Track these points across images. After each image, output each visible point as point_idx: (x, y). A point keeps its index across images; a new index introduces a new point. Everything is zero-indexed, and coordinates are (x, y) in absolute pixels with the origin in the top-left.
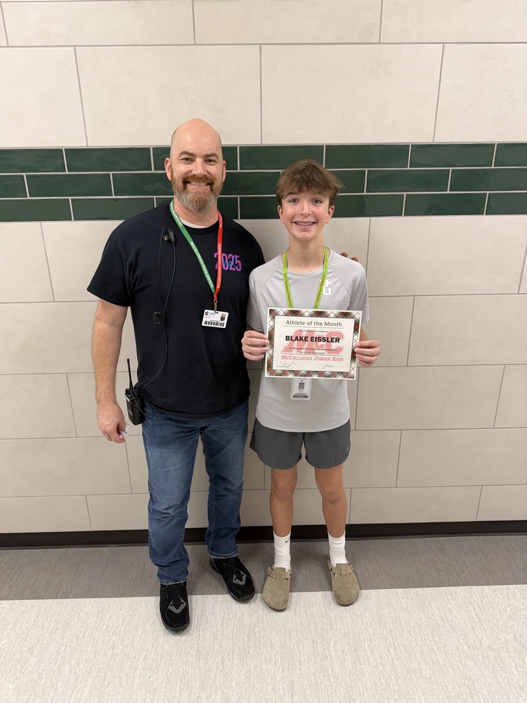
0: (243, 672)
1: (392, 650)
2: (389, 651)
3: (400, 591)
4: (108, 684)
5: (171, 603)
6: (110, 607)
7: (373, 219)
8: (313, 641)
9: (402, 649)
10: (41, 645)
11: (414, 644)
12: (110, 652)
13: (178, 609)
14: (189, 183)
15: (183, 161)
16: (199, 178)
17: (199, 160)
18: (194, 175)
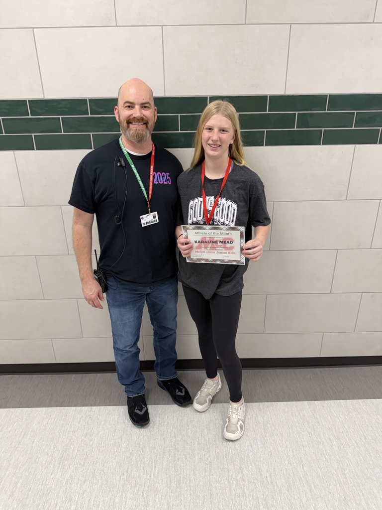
5: (137, 408)
7: (357, 146)
13: (141, 411)
14: (131, 123)
15: (126, 108)
16: (138, 119)
17: (137, 107)
18: (134, 117)
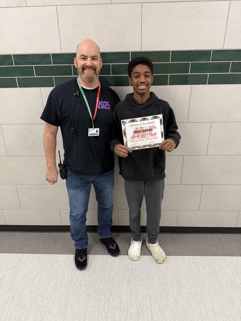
0: (128, 289)
1: (195, 283)
2: (194, 283)
3: (199, 257)
4: (70, 291)
5: (79, 257)
6: (70, 258)
7: (193, 86)
8: (159, 277)
9: (200, 283)
10: (41, 273)
11: (206, 281)
12: (70, 278)
13: (82, 260)
14: (85, 69)
15: (82, 59)
16: (89, 67)
17: (89, 59)
18: (87, 66)
